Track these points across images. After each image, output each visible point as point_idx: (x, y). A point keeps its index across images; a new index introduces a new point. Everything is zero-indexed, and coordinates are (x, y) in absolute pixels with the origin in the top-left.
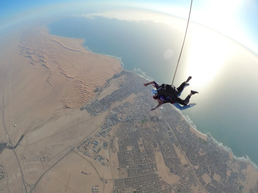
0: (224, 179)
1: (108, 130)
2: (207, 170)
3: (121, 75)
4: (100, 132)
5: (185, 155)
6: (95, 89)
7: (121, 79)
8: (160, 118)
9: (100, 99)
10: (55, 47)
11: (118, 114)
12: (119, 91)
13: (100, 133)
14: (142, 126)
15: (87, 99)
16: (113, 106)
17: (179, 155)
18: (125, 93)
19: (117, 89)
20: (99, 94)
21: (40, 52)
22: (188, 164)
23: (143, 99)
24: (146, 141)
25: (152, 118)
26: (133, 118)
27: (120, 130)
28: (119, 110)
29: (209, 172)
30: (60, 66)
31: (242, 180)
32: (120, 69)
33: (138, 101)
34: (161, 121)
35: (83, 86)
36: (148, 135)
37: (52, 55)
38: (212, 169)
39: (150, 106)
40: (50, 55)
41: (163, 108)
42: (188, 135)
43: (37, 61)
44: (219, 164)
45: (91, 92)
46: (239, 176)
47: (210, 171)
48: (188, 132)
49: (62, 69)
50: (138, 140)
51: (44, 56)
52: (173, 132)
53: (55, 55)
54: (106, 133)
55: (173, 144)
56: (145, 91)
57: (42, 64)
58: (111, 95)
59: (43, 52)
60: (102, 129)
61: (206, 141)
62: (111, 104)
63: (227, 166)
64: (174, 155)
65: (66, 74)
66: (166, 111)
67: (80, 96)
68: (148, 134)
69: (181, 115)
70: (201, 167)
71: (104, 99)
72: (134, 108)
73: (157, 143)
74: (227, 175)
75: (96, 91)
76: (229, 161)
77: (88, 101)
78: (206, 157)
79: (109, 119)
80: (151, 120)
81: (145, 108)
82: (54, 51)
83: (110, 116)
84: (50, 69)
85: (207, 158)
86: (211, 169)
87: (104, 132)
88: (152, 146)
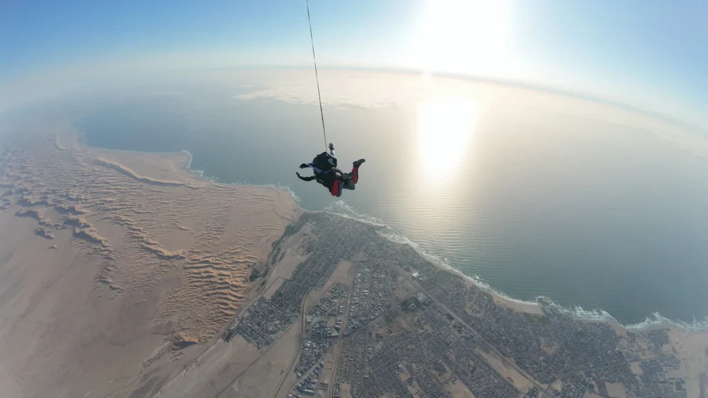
0: (633, 387)
1: (314, 371)
2: (584, 382)
3: (302, 225)
4: (296, 385)
5: (518, 367)
6: (249, 272)
7: (305, 235)
8: (421, 297)
9: (269, 294)
10: (108, 181)
11: (326, 320)
12: (310, 264)
13: (298, 388)
14: (390, 331)
15: (235, 305)
16: (306, 304)
17: (505, 372)
18: (324, 265)
19: (303, 259)
20: (263, 284)
21: (62, 196)
22: (535, 387)
23: (369, 268)
24: (414, 366)
25: (405, 304)
26: (363, 319)
27: (345, 359)
28: (326, 310)
29: (592, 386)
30: (135, 230)
31: (672, 368)
32: (295, 210)
33: (359, 275)
34: (427, 305)
35: (215, 272)
36: (413, 350)
37: (103, 204)
38: (594, 375)
39: (389, 277)
40: (97, 204)
41: (419, 273)
42: (498, 316)
43: (58, 225)
44: (603, 358)
45: (241, 284)
46: (662, 364)
47: (593, 383)
48: (494, 309)
49: (142, 238)
50: (397, 372)
51: (78, 207)
52: (463, 323)
53: (111, 202)
54: (314, 383)
55: (478, 351)
56: (367, 248)
57: (74, 231)
58: (295, 278)
59: (74, 197)
60: (299, 374)
61: (543, 316)
62: (300, 301)
63: (624, 354)
64: (493, 378)
65: (159, 249)
66: (426, 278)
67: (214, 301)
68: (413, 347)
69: (461, 278)
70: (566, 383)
71: (279, 294)
72: (357, 293)
73: (441, 361)
74: (636, 375)
75: (252, 278)
76: (621, 343)
77: (240, 308)
78: (565, 355)
79: (308, 339)
80: (403, 310)
81: (381, 286)
82: (107, 191)
83: (307, 331)
84: (103, 242)
85: (567, 355)
86: (591, 376)
87: (308, 381)
88: (434, 372)
